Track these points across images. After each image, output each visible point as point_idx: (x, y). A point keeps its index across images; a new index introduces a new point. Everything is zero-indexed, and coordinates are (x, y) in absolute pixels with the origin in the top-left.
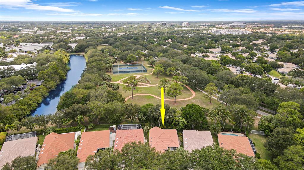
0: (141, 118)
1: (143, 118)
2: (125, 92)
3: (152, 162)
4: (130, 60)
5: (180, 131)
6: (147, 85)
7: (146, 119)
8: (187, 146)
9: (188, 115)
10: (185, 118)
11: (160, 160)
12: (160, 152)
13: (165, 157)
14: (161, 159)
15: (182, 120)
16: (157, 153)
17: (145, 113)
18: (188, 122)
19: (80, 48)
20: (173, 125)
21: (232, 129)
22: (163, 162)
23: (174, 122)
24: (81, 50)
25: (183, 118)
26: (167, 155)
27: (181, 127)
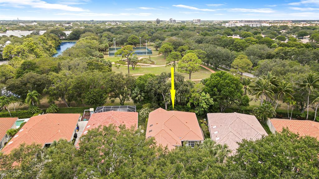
0: (137, 96)
1: (139, 96)
2: (118, 68)
3: (143, 170)
4: (132, 42)
5: (202, 116)
6: (151, 66)
7: (144, 98)
8: (218, 138)
9: (215, 89)
10: (211, 93)
11: (164, 164)
12: (166, 148)
13: (178, 158)
14: (168, 164)
15: (205, 96)
16: (160, 150)
17: (141, 88)
18: (215, 100)
19: (76, 35)
20: (189, 106)
21: (290, 114)
22: (174, 170)
23: (191, 101)
24: (77, 37)
25: (206, 94)
26: (182, 155)
27: (203, 109)
